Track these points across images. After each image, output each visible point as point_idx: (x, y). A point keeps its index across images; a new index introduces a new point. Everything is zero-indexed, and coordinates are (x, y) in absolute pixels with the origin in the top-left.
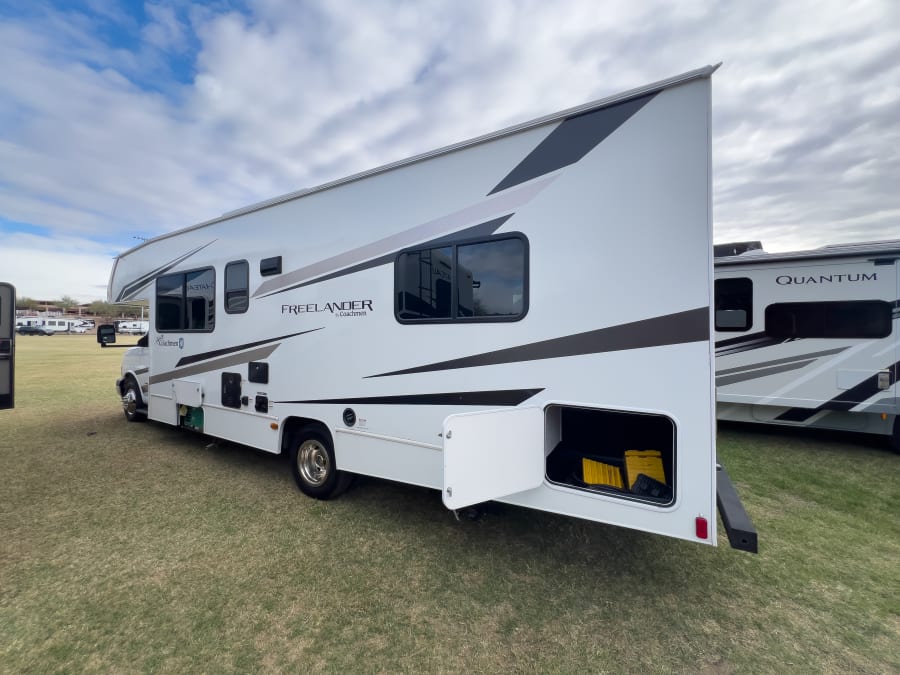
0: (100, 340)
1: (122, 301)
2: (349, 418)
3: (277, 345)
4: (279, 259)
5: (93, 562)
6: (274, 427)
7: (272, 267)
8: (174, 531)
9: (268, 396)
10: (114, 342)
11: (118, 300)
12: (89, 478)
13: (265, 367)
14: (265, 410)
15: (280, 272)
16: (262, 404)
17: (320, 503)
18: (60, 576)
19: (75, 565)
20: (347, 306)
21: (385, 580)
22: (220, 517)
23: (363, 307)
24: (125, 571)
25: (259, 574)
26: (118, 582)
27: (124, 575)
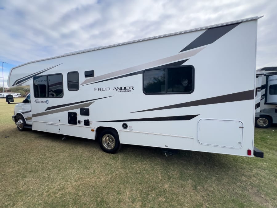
0: (7, 101)
1: (15, 86)
2: (125, 126)
3: (93, 102)
4: (93, 71)
5: (40, 187)
6: (93, 131)
7: (90, 74)
8: (65, 171)
9: (89, 120)
10: (13, 101)
11: (13, 85)
12: (17, 155)
13: (88, 110)
14: (88, 125)
15: (93, 76)
16: (87, 123)
17: (113, 155)
18: (29, 194)
19: (32, 189)
20: (123, 88)
21: (150, 178)
22: (80, 164)
23: (130, 89)
24: (56, 188)
25: (108, 182)
26: (55, 193)
27: (56, 190)
